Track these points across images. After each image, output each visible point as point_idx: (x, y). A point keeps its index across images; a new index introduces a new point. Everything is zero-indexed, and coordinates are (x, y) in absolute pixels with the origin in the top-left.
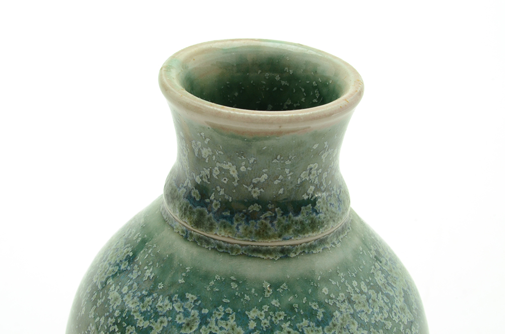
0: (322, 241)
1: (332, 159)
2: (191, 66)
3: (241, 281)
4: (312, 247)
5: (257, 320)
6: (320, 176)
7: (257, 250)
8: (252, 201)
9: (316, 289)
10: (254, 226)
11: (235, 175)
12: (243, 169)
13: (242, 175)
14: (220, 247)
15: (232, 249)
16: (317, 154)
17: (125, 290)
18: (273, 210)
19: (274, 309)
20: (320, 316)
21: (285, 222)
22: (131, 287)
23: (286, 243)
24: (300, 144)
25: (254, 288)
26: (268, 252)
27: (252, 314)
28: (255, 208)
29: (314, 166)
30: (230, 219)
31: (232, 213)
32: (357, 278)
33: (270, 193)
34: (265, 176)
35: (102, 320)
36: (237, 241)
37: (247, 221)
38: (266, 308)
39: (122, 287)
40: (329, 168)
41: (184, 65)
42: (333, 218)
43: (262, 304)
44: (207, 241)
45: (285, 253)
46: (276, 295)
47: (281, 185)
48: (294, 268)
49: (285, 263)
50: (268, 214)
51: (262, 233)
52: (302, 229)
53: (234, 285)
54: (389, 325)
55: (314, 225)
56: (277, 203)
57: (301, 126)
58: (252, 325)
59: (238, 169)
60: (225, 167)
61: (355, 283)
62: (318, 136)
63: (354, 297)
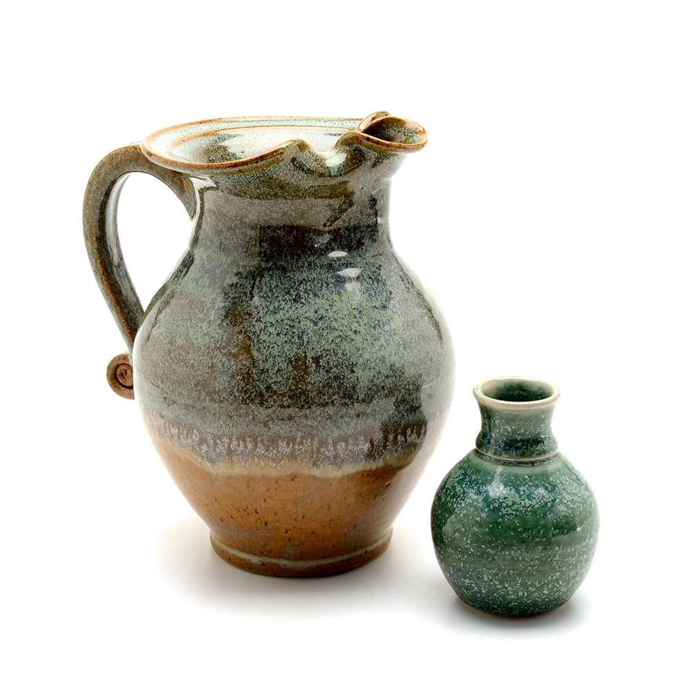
0: (548, 459)
1: (549, 423)
2: (486, 387)
3: (516, 477)
4: (544, 461)
5: (524, 491)
6: (545, 430)
7: (521, 463)
8: (517, 441)
9: (547, 478)
10: (519, 452)
11: (510, 431)
12: (513, 427)
13: (513, 430)
14: (505, 462)
15: (510, 463)
16: (544, 420)
17: (464, 486)
18: (527, 445)
19: (531, 486)
20: (550, 489)
21: (532, 450)
22: (466, 484)
23: (533, 459)
24: (537, 416)
25: (521, 478)
26: (526, 463)
27: (521, 488)
28: (520, 444)
29: (543, 425)
30: (509, 450)
31: (510, 448)
32: (564, 475)
33: (526, 438)
34: (523, 430)
35: (455, 500)
36: (513, 460)
37: (516, 450)
38: (527, 486)
39: (462, 485)
40: (548, 427)
41: (483, 386)
42: (553, 449)
43: (525, 484)
44: (499, 461)
45: (533, 463)
46: (530, 481)
47: (529, 434)
48: (537, 470)
49: (533, 468)
50: (525, 447)
51: (523, 455)
52: (539, 454)
53: (513, 478)
54: (580, 495)
55: (544, 452)
56: (528, 441)
57: (537, 408)
58: (522, 493)
59: (511, 428)
60: (506, 427)
61: (563, 477)
62: (544, 412)
63: (563, 482)
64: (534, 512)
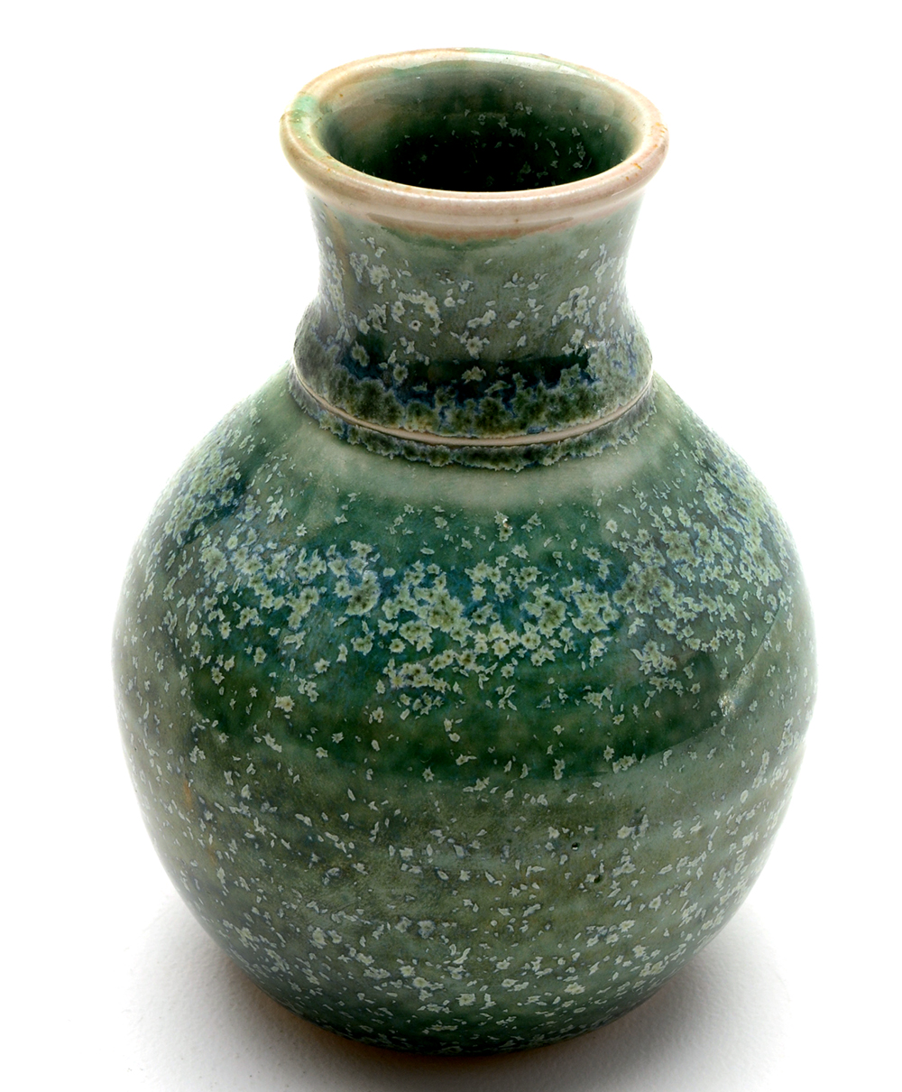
0: (602, 434)
1: (612, 277)
2: (337, 106)
3: (455, 515)
4: (583, 445)
5: (488, 584)
6: (593, 310)
7: (481, 455)
8: (470, 363)
9: (595, 523)
10: (476, 409)
11: (433, 313)
12: (449, 302)
13: (447, 315)
14: (410, 452)
15: (434, 455)
16: (587, 268)
17: (232, 542)
18: (507, 378)
19: (517, 563)
20: (604, 573)
21: (530, 399)
22: (243, 537)
23: (533, 440)
24: (555, 251)
25: (479, 525)
26: (501, 457)
27: (477, 574)
28: (474, 375)
29: (582, 291)
30: (428, 398)
31: (432, 388)
32: (671, 501)
33: (499, 348)
34: (491, 314)
35: (192, 602)
36: (443, 439)
37: (460, 401)
38: (502, 561)
39: (225, 538)
40: (608, 293)
41: (323, 107)
42: (623, 388)
43: (495, 554)
44: (386, 442)
45: (532, 458)
46: (520, 537)
47: (522, 330)
48: (552, 485)
49: (535, 477)
50: (498, 386)
51: (489, 422)
52: (564, 413)
53: (441, 523)
54: (735, 586)
55: (586, 404)
56: (512, 364)
57: (556, 217)
58: (479, 593)
59: (439, 303)
60: (415, 300)
61: (667, 511)
62: (586, 234)
63: (666, 535)
64: (531, 684)
